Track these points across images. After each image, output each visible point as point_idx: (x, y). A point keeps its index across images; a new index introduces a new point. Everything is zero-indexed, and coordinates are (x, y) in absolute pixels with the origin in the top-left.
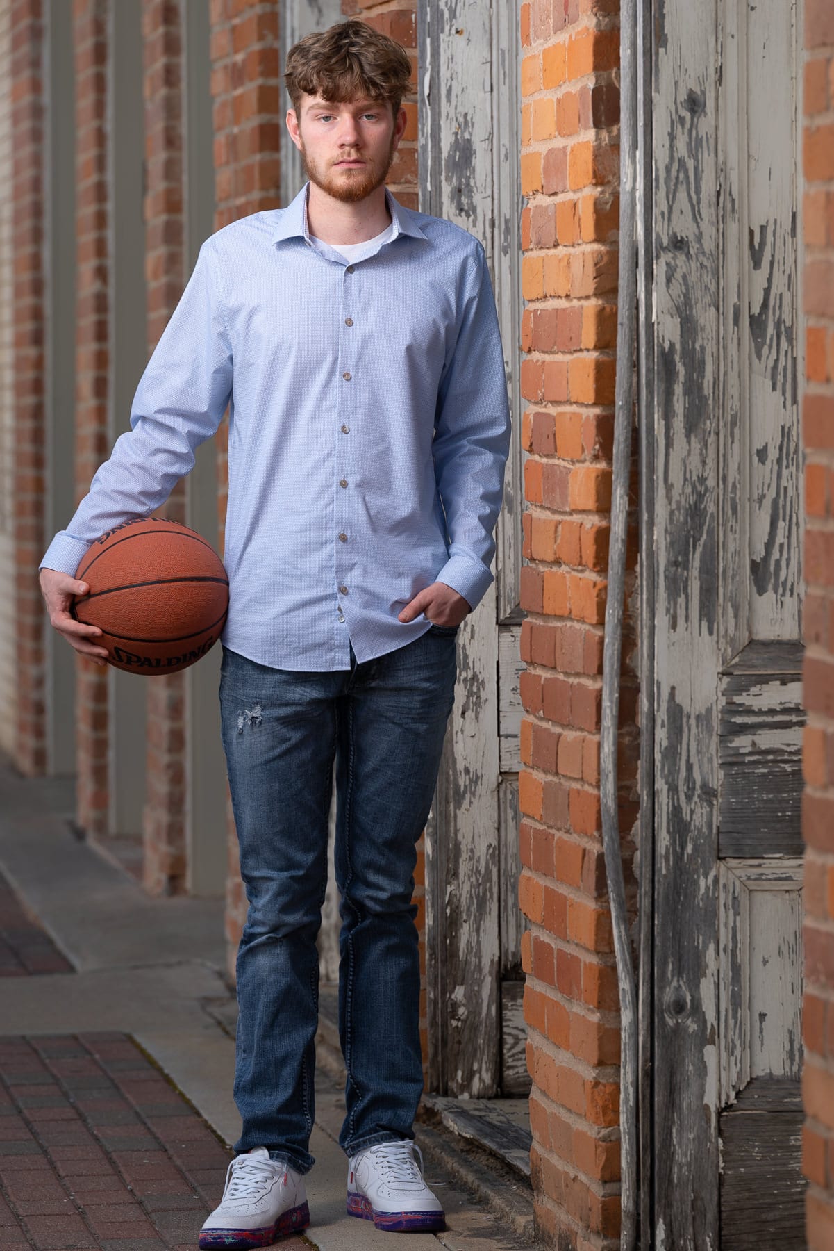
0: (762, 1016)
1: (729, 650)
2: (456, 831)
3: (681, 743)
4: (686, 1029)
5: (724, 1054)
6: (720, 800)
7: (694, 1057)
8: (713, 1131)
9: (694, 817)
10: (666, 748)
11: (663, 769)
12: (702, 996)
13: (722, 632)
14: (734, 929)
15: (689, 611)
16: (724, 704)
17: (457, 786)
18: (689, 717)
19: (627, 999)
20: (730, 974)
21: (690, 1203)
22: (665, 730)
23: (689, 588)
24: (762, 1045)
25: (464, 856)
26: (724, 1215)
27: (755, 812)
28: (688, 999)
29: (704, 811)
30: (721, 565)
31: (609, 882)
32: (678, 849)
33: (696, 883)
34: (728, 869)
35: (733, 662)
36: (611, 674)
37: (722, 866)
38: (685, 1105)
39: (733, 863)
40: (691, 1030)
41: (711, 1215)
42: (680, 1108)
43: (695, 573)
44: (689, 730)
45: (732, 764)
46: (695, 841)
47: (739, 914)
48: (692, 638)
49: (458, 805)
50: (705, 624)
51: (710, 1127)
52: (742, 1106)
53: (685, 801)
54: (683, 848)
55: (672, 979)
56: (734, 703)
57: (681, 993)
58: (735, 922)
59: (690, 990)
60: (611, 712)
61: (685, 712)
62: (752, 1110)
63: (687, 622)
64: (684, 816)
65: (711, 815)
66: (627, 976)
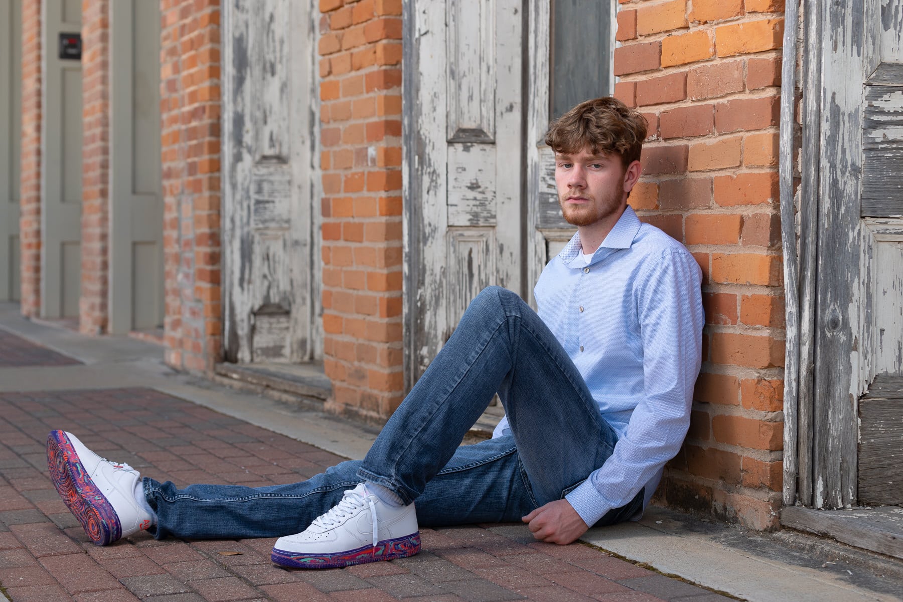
0: (882, 331)
1: (869, 67)
2: (424, 259)
3: (838, 134)
4: (838, 340)
5: (862, 358)
6: (863, 175)
7: (844, 360)
8: (855, 413)
9: (847, 187)
10: (829, 137)
11: (826, 152)
12: (850, 316)
13: (865, 55)
14: (869, 268)
15: (845, 38)
16: (867, 106)
17: (424, 233)
18: (844, 114)
19: (792, 319)
20: (866, 301)
21: (839, 465)
22: (828, 123)
23: (846, 21)
24: (882, 352)
25: (428, 273)
26: (860, 473)
27: (884, 185)
28: (841, 318)
29: (853, 183)
30: (865, 6)
31: (784, 234)
32: (836, 210)
33: (847, 234)
34: (866, 225)
35: (872, 77)
37: (863, 223)
38: (837, 394)
39: (870, 221)
40: (842, 341)
41: (852, 474)
42: (834, 397)
43: (849, 10)
44: (844, 124)
45: (871, 150)
46: (847, 204)
47: (872, 258)
48: (846, 58)
49: (425, 244)
50: (855, 48)
51: (853, 410)
52: (873, 395)
53: (841, 175)
54: (839, 209)
55: (830, 304)
56: (873, 106)
57: (836, 314)
58: (869, 263)
59: (842, 312)
60: (790, 111)
61: (842, 111)
62: (878, 398)
63: (843, 46)
64: (840, 186)
65: (857, 186)
66: (794, 303)
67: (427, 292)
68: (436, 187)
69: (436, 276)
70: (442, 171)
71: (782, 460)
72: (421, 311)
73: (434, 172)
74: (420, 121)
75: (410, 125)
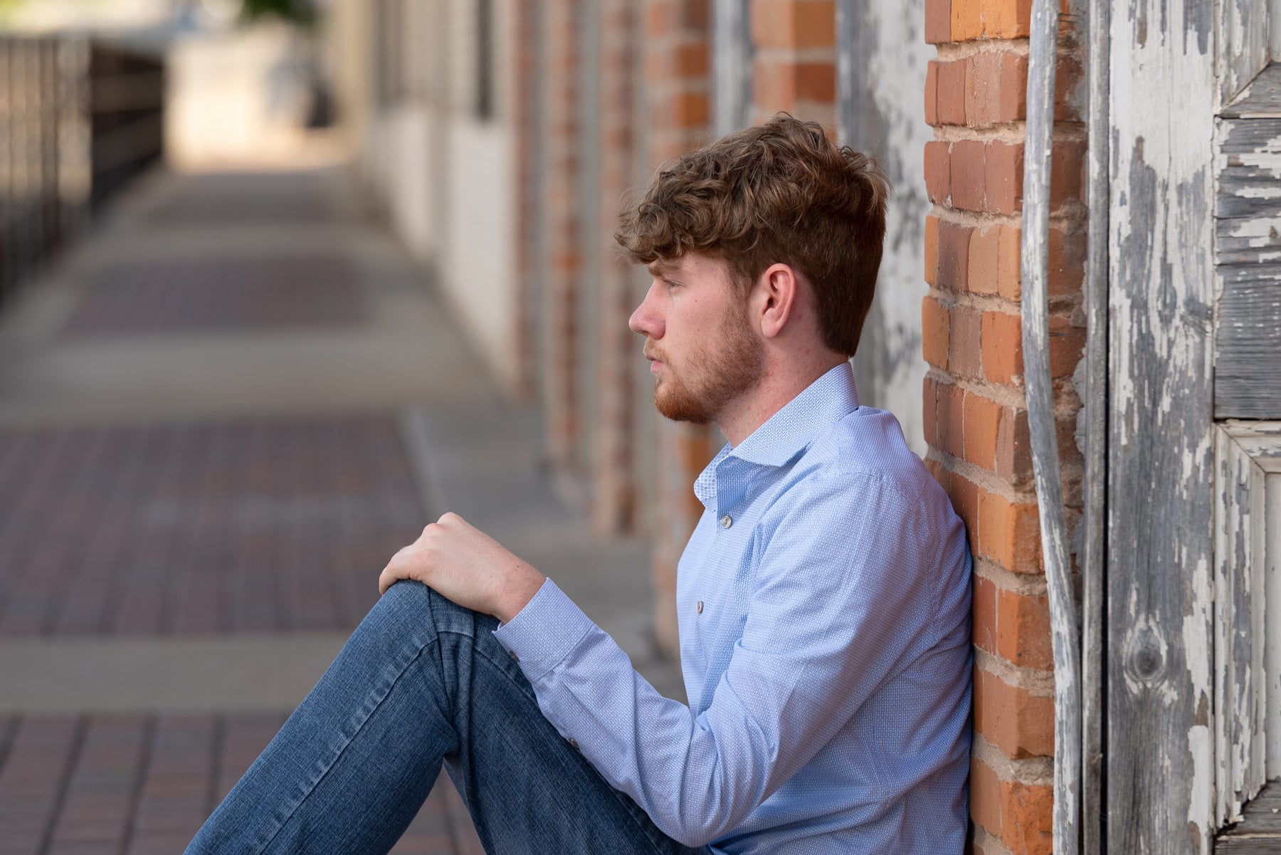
1: (1234, 77)
3: (1152, 231)
4: (1159, 701)
5: (1223, 740)
6: (1217, 325)
7: (1173, 744)
9: (1175, 351)
10: (1128, 239)
11: (1122, 273)
12: (1187, 645)
13: (1222, 48)
14: (1240, 536)
15: (1168, 13)
16: (1224, 166)
18: (1166, 187)
19: (1064, 649)
20: (1234, 609)
22: (1127, 208)
27: (1275, 345)
28: (1164, 649)
29: (1191, 342)
31: (1035, 459)
32: (1147, 404)
33: (1177, 460)
34: (1231, 437)
35: (1240, 98)
36: (1039, 118)
38: (1157, 823)
39: (1238, 428)
40: (1167, 701)
42: (1150, 829)
44: (1167, 209)
45: (1238, 265)
46: (1175, 391)
47: (1248, 512)
48: (1171, 58)
50: (1193, 35)
52: (1253, 826)
53: (1159, 325)
54: (1155, 402)
55: (1137, 618)
56: (1241, 165)
57: (1152, 641)
58: (1241, 524)
59: (1167, 636)
60: (1040, 179)
61: (1160, 180)
62: (1267, 832)
63: (1163, 30)
64: (1157, 350)
65: (1203, 348)
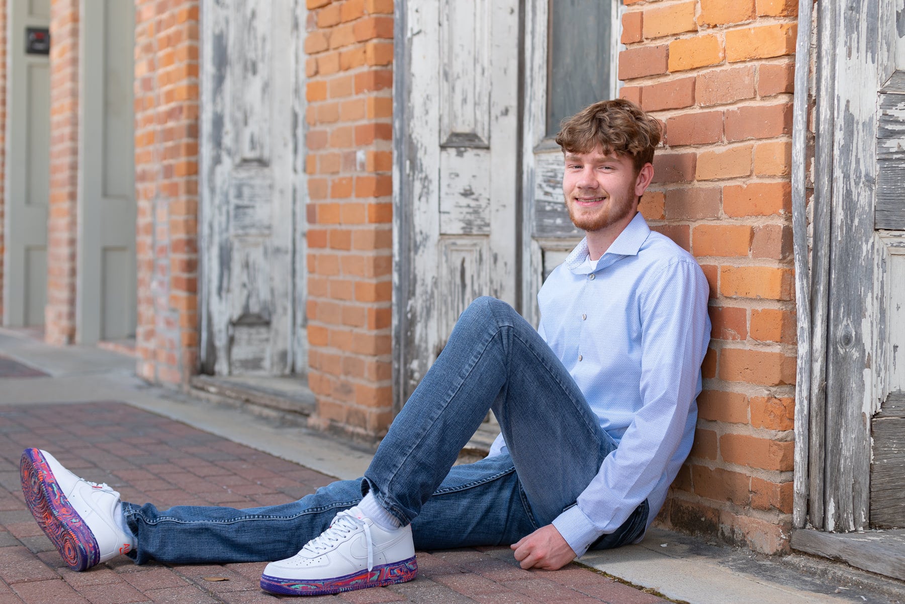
0: (896, 347)
1: (884, 75)
2: (415, 268)
3: (852, 143)
4: (851, 357)
5: (875, 375)
6: (877, 187)
7: (857, 377)
8: (868, 432)
9: (860, 198)
10: (842, 146)
11: (840, 162)
12: (863, 332)
13: (880, 62)
14: (882, 283)
15: (860, 45)
16: (881, 115)
17: (415, 242)
18: (858, 123)
19: (805, 335)
20: (879, 316)
21: (851, 487)
22: (842, 132)
23: (860, 27)
24: (895, 369)
25: (419, 283)
26: (873, 494)
27: (899, 196)
28: (853, 335)
29: (867, 195)
30: (880, 11)
31: (796, 247)
32: (849, 222)
33: (860, 247)
34: (881, 238)
35: (886, 84)
36: (802, 90)
37: (877, 235)
38: (850, 413)
39: (884, 233)
40: (855, 357)
41: (865, 495)
42: (847, 416)
43: (864, 16)
44: (858, 133)
45: (885, 160)
46: (860, 216)
47: (885, 272)
48: (861, 65)
49: (416, 252)
50: (869, 55)
51: (866, 429)
52: (886, 414)
53: (854, 186)
54: (852, 221)
55: (843, 319)
56: (887, 115)
57: (849, 330)
58: (883, 277)
59: (855, 327)
60: (803, 119)
61: (855, 120)
62: (891, 417)
63: (858, 52)
64: (853, 197)
65: (871, 197)
66: (806, 317)
67: (417, 303)
68: (428, 193)
69: (427, 286)
70: (434, 176)
71: (793, 481)
72: (411, 324)
73: (426, 178)
74: (412, 125)
75: (402, 129)
